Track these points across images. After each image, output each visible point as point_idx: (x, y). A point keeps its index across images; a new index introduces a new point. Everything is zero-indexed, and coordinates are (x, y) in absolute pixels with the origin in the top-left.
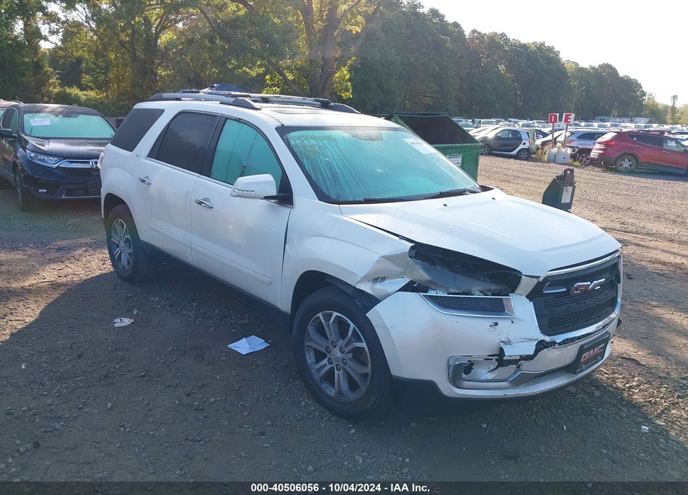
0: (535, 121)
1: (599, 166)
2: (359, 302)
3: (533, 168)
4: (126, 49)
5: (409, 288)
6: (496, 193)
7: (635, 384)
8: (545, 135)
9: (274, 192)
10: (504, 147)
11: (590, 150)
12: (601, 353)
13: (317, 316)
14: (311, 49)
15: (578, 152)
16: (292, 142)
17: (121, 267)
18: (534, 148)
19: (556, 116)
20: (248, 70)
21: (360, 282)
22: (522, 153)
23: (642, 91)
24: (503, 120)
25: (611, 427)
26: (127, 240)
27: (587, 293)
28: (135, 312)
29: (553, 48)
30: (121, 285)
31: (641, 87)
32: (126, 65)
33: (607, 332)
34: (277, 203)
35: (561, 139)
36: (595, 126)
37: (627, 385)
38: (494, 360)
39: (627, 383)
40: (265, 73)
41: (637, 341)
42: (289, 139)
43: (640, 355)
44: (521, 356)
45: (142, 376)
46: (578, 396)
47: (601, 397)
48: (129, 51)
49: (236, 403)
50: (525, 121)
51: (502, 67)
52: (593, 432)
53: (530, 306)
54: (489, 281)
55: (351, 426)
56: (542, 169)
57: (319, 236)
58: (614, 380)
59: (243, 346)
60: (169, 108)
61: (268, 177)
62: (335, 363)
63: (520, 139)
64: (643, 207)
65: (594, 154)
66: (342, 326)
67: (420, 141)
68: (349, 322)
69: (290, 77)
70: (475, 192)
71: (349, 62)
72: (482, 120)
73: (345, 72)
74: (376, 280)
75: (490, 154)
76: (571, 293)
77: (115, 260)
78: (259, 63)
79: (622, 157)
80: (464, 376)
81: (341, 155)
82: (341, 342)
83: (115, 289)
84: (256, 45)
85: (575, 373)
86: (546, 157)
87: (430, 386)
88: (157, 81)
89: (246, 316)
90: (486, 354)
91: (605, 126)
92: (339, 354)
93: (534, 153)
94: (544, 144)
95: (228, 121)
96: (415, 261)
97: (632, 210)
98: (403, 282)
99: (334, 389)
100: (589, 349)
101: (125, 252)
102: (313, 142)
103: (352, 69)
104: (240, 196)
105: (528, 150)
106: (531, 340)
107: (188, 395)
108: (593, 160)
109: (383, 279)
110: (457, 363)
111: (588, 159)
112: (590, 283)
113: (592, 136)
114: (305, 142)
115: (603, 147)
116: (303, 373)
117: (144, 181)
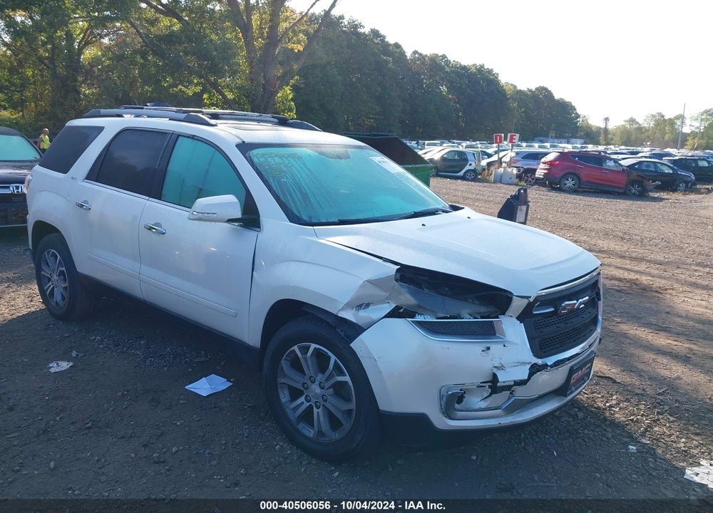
0: (478, 142)
1: (544, 185)
2: (342, 331)
3: (481, 189)
4: (45, 65)
5: (395, 313)
6: (467, 212)
7: (614, 402)
8: (490, 156)
9: (238, 214)
10: (451, 168)
11: (535, 170)
12: (587, 373)
13: (292, 349)
14: (252, 68)
15: (523, 172)
16: (256, 160)
17: (54, 304)
18: (479, 169)
19: (501, 137)
20: (183, 89)
21: (343, 309)
22: (468, 174)
23: (577, 114)
24: (447, 142)
25: (600, 449)
26: (62, 273)
27: (574, 312)
28: (74, 354)
29: (492, 70)
30: (54, 324)
31: (575, 109)
32: (45, 83)
33: (592, 351)
34: (241, 226)
35: (507, 159)
36: (536, 147)
37: (608, 404)
38: (487, 387)
39: (607, 402)
40: (202, 92)
41: (608, 358)
42: (252, 157)
43: (613, 372)
44: (514, 381)
45: (89, 428)
46: (563, 420)
47: (585, 418)
48: (48, 67)
49: (202, 451)
50: (468, 142)
51: (444, 89)
52: (583, 456)
53: (521, 328)
54: (478, 303)
55: (333, 468)
56: (490, 189)
57: (293, 261)
58: (594, 400)
59: (203, 387)
60: (110, 125)
61: (231, 198)
62: (314, 400)
63: (467, 160)
64: (591, 224)
65: (540, 173)
66: (321, 360)
67: (386, 159)
68: (330, 354)
69: (230, 96)
70: (447, 212)
71: (292, 82)
72: (426, 142)
73: (288, 91)
74: (360, 307)
75: (437, 175)
76: (558, 312)
77: (46, 296)
78: (195, 81)
79: (565, 176)
80: (457, 406)
81: (308, 173)
82: (320, 377)
83: (47, 329)
84: (192, 62)
85: (566, 396)
86: (492, 178)
87: (422, 419)
88: (81, 100)
89: (202, 352)
90: (478, 380)
91: (545, 147)
92: (318, 391)
93: (480, 174)
94: (489, 164)
95: (180, 138)
96: (401, 285)
97: (582, 228)
98: (388, 308)
99: (313, 429)
100: (578, 369)
101: (59, 287)
102: (277, 160)
103: (295, 89)
104: (200, 219)
105: (474, 171)
106: (524, 363)
107: (145, 446)
108: (538, 179)
109: (368, 305)
110: (450, 393)
111: (533, 179)
112: (575, 302)
113: (537, 157)
114: (269, 159)
115: (547, 167)
116: (275, 413)
117: (82, 206)
